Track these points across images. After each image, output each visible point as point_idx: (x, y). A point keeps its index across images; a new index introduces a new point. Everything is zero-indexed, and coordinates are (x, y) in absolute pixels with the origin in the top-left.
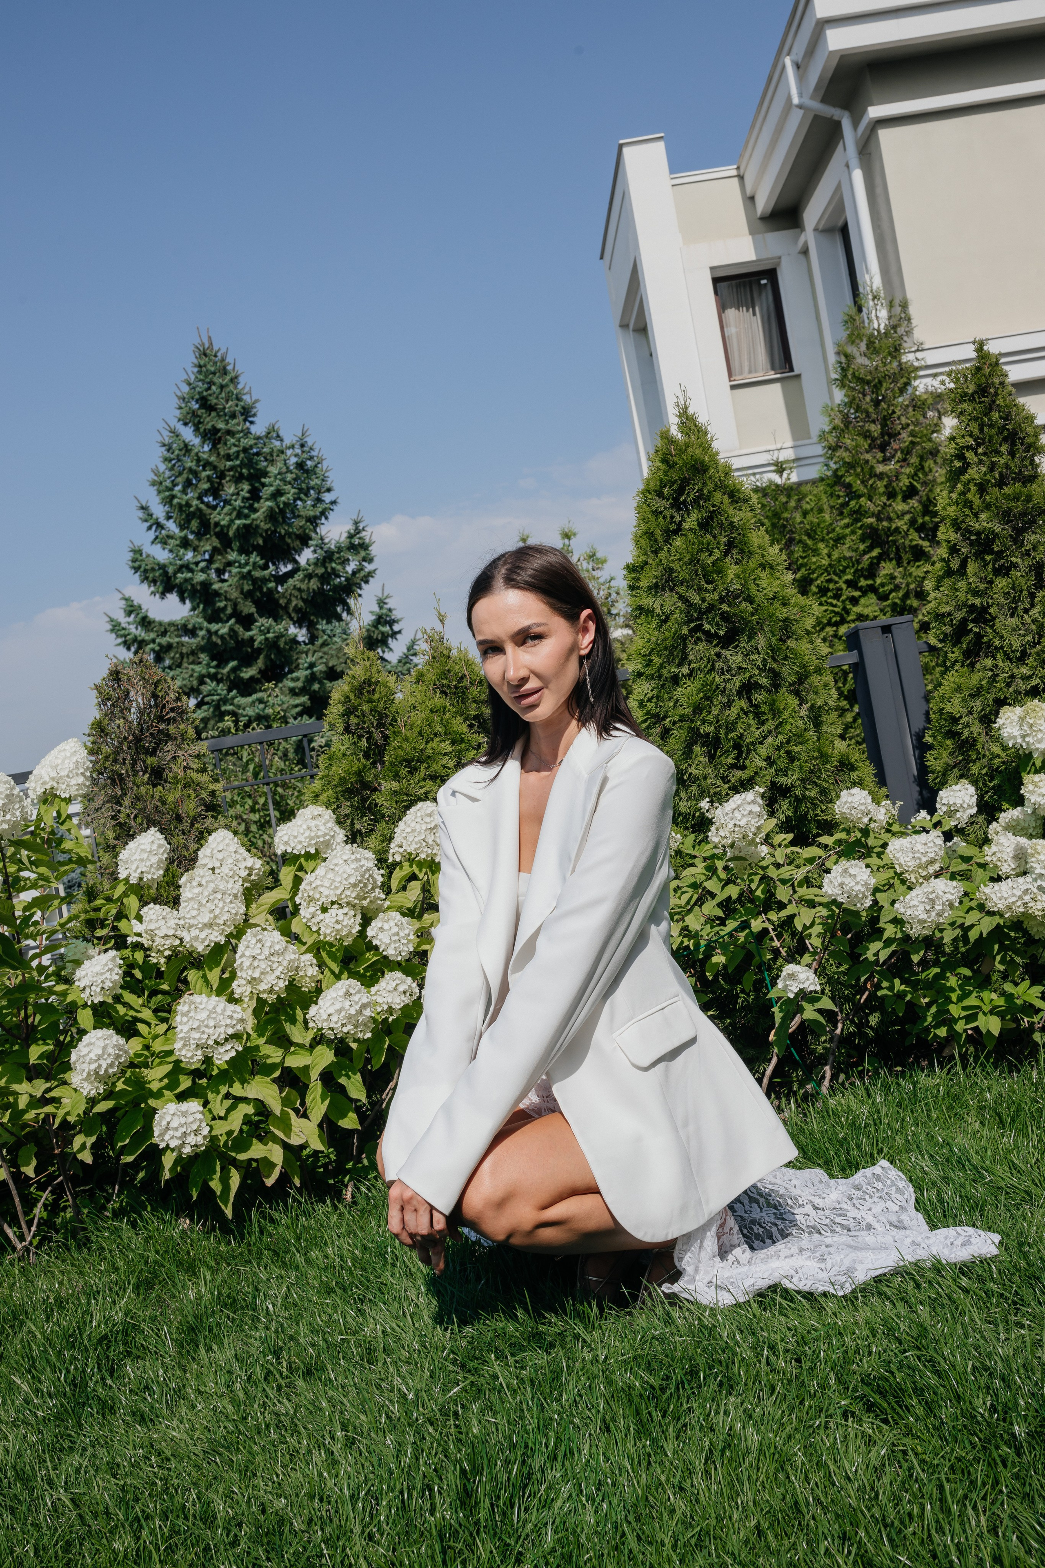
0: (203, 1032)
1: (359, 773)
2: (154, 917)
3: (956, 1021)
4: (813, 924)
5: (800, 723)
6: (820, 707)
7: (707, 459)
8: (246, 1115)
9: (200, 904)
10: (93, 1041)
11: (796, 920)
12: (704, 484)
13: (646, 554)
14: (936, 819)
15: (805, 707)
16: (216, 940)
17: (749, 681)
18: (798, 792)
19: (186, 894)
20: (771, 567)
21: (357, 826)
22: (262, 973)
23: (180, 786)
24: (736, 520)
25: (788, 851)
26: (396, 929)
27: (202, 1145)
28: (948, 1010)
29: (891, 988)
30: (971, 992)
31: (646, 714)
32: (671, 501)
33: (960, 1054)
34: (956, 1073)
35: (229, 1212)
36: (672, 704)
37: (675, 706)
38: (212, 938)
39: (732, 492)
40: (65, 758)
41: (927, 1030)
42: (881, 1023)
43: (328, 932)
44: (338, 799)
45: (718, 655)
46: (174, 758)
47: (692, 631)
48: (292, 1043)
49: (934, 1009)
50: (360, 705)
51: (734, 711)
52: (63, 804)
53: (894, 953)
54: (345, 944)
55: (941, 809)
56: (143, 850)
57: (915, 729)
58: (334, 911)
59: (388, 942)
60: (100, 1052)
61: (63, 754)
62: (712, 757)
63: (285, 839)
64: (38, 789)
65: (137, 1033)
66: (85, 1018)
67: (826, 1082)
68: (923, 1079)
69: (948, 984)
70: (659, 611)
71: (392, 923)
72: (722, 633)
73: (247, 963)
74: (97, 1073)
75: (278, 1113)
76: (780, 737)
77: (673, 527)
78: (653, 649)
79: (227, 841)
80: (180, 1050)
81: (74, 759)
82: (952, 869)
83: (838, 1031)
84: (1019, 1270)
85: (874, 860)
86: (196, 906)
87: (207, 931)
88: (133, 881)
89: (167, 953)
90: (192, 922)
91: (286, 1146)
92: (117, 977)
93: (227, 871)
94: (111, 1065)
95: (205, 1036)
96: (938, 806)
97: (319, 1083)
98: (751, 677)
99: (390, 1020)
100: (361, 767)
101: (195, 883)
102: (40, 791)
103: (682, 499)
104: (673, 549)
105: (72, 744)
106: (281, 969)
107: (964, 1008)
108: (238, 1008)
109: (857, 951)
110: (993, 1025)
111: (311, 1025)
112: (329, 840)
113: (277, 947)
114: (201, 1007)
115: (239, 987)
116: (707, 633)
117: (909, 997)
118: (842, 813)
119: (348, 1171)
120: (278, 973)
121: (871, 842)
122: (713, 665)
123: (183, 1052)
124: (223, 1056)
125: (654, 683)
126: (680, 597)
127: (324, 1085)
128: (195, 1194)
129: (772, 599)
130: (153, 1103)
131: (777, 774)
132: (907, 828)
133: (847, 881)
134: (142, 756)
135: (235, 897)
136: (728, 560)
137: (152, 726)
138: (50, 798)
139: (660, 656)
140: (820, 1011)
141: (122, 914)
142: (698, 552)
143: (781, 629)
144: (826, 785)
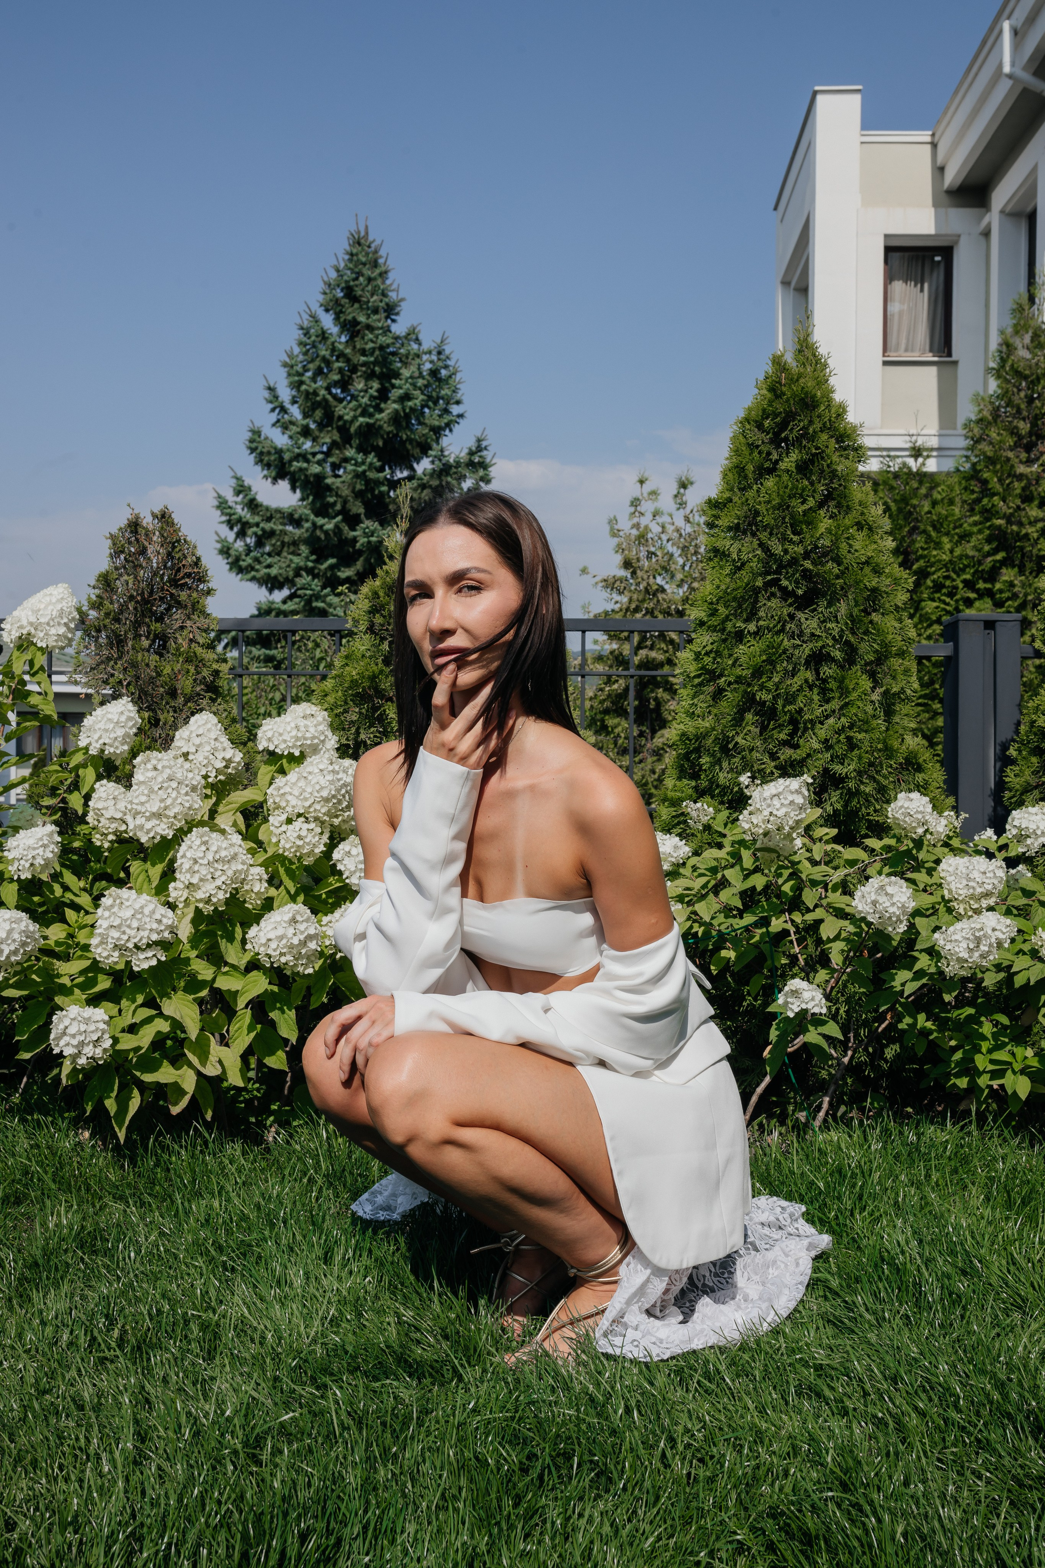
0: (124, 933)
1: (373, 678)
2: (104, 795)
3: (980, 1074)
5: (869, 709)
6: (894, 694)
7: (819, 394)
8: (159, 1032)
9: (152, 791)
11: (822, 927)
12: (811, 422)
13: (732, 490)
14: (1002, 841)
15: (879, 690)
16: (163, 833)
17: (820, 650)
18: (851, 785)
19: (139, 776)
20: (870, 529)
21: (363, 736)
22: (201, 880)
23: (181, 660)
24: (839, 469)
25: (829, 847)
27: (100, 1059)
28: (973, 1061)
29: (915, 1024)
30: (1004, 1045)
31: (701, 669)
32: (770, 435)
33: (977, 1110)
34: (969, 1134)
35: (122, 1135)
36: (730, 662)
37: (734, 665)
38: (159, 830)
39: (841, 436)
40: (50, 603)
41: (948, 1076)
42: (897, 1056)
43: (288, 846)
44: (346, 703)
45: (792, 617)
46: (182, 628)
47: (767, 585)
48: (226, 964)
49: (958, 1055)
51: (796, 682)
52: (39, 653)
53: (924, 985)
54: (305, 863)
55: (1011, 831)
56: (110, 720)
57: (1002, 738)
58: (299, 823)
59: (353, 869)
61: (48, 599)
62: (764, 729)
63: (269, 734)
64: (13, 632)
65: (64, 920)
66: (10, 893)
67: (822, 1114)
68: (932, 1131)
69: (980, 1031)
70: (735, 556)
72: (800, 592)
73: (186, 866)
75: (193, 1038)
76: (843, 719)
77: (766, 465)
78: (721, 598)
79: (209, 726)
80: (97, 946)
81: (59, 607)
82: (1010, 902)
83: (846, 1060)
84: (991, 1402)
85: (921, 877)
86: (146, 792)
87: (154, 822)
88: (93, 751)
89: (111, 837)
90: (139, 808)
91: (199, 1074)
92: (51, 855)
93: (201, 759)
94: (15, 952)
95: (125, 937)
96: (1008, 827)
97: (249, 1011)
98: (823, 647)
100: (377, 671)
101: (149, 766)
102: (15, 634)
103: (783, 436)
104: (763, 490)
105: (61, 590)
106: (223, 878)
107: (992, 1062)
108: (170, 913)
109: (883, 976)
110: (1022, 1087)
111: (248, 946)
112: (318, 745)
113: (223, 854)
114: (127, 904)
115: (176, 891)
116: (784, 590)
117: (934, 1035)
118: (895, 818)
119: (272, 1113)
120: (219, 882)
121: (922, 856)
122: (784, 626)
123: (99, 950)
124: (143, 962)
125: (716, 636)
126: (761, 545)
127: (253, 1015)
128: (89, 1108)
129: (863, 563)
130: (59, 1000)
131: (832, 760)
132: (968, 846)
133: (882, 899)
134: (147, 620)
135: (194, 789)
136: (822, 512)
137: (162, 589)
138: (25, 644)
139: (727, 607)
140: (825, 1036)
141: (75, 786)
142: (790, 497)
143: (867, 599)
144: (885, 782)
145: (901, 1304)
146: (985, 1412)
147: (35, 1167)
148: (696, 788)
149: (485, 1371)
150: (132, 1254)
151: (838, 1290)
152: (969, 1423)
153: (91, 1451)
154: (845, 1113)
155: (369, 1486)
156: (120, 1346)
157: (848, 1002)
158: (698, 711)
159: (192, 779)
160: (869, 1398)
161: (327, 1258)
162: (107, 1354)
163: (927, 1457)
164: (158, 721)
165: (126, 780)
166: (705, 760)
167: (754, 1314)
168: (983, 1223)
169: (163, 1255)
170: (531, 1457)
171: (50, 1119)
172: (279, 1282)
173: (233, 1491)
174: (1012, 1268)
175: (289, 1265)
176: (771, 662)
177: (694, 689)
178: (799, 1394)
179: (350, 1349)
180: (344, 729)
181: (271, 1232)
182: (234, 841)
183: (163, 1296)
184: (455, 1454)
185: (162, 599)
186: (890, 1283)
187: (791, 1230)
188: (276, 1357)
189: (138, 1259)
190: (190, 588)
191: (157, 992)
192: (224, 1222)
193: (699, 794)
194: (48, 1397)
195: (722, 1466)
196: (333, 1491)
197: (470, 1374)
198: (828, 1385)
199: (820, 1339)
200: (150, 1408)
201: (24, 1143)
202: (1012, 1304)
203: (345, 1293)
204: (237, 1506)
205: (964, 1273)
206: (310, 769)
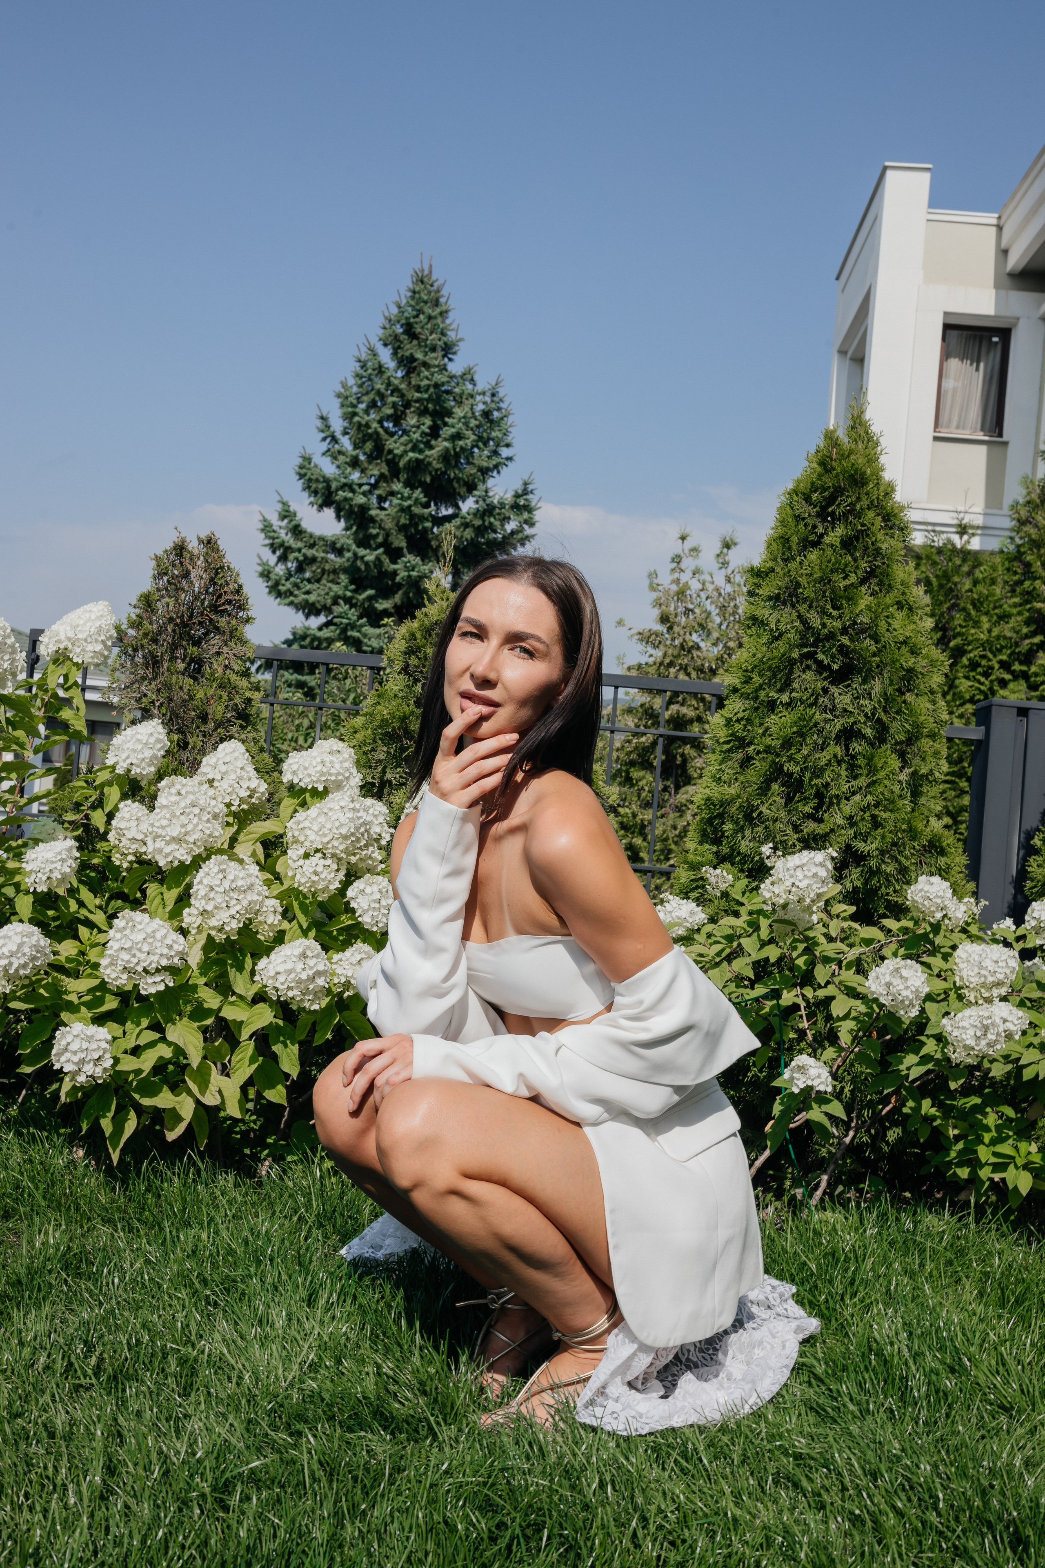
0: (134, 956)
1: (404, 719)
2: (127, 815)
3: (982, 1166)
4: (846, 1017)
5: (896, 788)
6: (922, 776)
7: (869, 471)
8: (161, 1058)
9: (173, 815)
10: (11, 934)
11: (833, 1003)
12: (859, 499)
13: (775, 560)
14: (1020, 932)
15: (907, 771)
16: (182, 858)
17: (852, 726)
18: (873, 863)
19: (161, 800)
20: (910, 609)
21: (388, 776)
22: (216, 908)
23: (214, 685)
24: (884, 546)
25: (846, 924)
26: (378, 896)
27: (99, 1078)
28: (976, 1152)
29: (918, 1108)
30: (1008, 1137)
31: (731, 735)
32: (817, 509)
33: (976, 1202)
34: (966, 1226)
35: (115, 1157)
36: (761, 731)
37: (764, 734)
38: (178, 855)
39: (888, 515)
40: (89, 620)
41: (947, 1165)
42: (899, 1140)
43: (303, 881)
44: (375, 741)
45: (825, 691)
46: (218, 654)
47: (804, 656)
48: (234, 993)
49: (960, 1145)
50: (424, 646)
51: (825, 756)
52: (74, 669)
53: (930, 1071)
54: (319, 899)
55: (1030, 922)
56: (139, 740)
57: (1027, 826)
58: (316, 859)
59: (366, 908)
60: (14, 949)
61: (87, 615)
62: (789, 800)
63: (295, 767)
64: (51, 646)
65: (76, 937)
66: (24, 905)
67: (819, 1193)
68: (930, 1220)
69: (985, 1122)
71: (375, 888)
72: (836, 667)
73: (202, 893)
74: (6, 970)
75: (195, 1065)
76: (869, 797)
77: (811, 538)
78: (756, 666)
79: (236, 754)
80: (106, 967)
81: (98, 624)
82: (1023, 995)
83: (847, 1140)
84: (971, 1508)
85: (937, 962)
86: (168, 816)
87: (174, 846)
88: (120, 771)
89: (131, 858)
90: (160, 831)
91: (198, 1102)
92: (68, 870)
93: (226, 786)
94: (24, 966)
95: (135, 960)
96: (1027, 918)
97: (252, 1043)
98: (855, 723)
99: (345, 995)
100: (408, 712)
101: (173, 791)
102: (52, 648)
103: (830, 510)
104: (806, 563)
105: (101, 607)
106: (238, 908)
107: (995, 1154)
108: (181, 939)
109: (889, 1058)
110: (1023, 1182)
111: (256, 978)
112: (342, 781)
113: (240, 883)
114: (140, 927)
115: (190, 917)
116: (819, 663)
117: (938, 1122)
118: (914, 901)
119: (266, 1146)
120: (233, 911)
121: (938, 940)
122: (816, 699)
123: (108, 971)
124: (151, 986)
125: (748, 704)
126: (800, 616)
127: (256, 1047)
128: (85, 1127)
129: (901, 643)
130: (65, 1016)
131: (855, 837)
132: (986, 934)
133: (896, 981)
134: (185, 643)
135: (215, 817)
136: (863, 589)
137: (202, 614)
138: (61, 659)
139: (761, 676)
140: (827, 1114)
141: (99, 804)
142: (832, 571)
143: (902, 679)
144: (907, 864)
145: (886, 1397)
146: (964, 1518)
147: (26, 1182)
148: (717, 854)
149: (460, 1430)
150: (116, 1280)
151: (823, 1377)
152: (948, 1527)
153: (59, 1481)
154: (842, 1192)
155: (335, 1542)
156: (96, 1375)
157: (853, 1081)
158: (725, 777)
159: (215, 806)
160: (847, 1494)
161: (311, 1301)
162: (83, 1381)
163: (902, 1560)
164: (186, 744)
165: (150, 801)
166: (728, 827)
167: (737, 1394)
168: (975, 1319)
169: (147, 1283)
170: (501, 1525)
171: (46, 1134)
172: (260, 1321)
173: (198, 1536)
174: (1001, 1369)
175: (272, 1304)
176: (801, 734)
177: (723, 755)
178: (776, 1483)
179: (326, 1396)
180: (370, 767)
181: (257, 1269)
182: (251, 872)
183: (144, 1326)
184: (424, 1517)
185: (200, 623)
186: (876, 1374)
187: (780, 1310)
188: (251, 1399)
189: (122, 1286)
190: (229, 615)
191: (163, 1017)
192: (211, 1255)
193: (720, 860)
194: (19, 1421)
195: (693, 1552)
196: (298, 1544)
197: (446, 1433)
198: (807, 1476)
199: (802, 1426)
200: (121, 1442)
201: (17, 1157)
202: (999, 1407)
203: (326, 1338)
204: (201, 1552)
205: (952, 1370)
206: (331, 805)
